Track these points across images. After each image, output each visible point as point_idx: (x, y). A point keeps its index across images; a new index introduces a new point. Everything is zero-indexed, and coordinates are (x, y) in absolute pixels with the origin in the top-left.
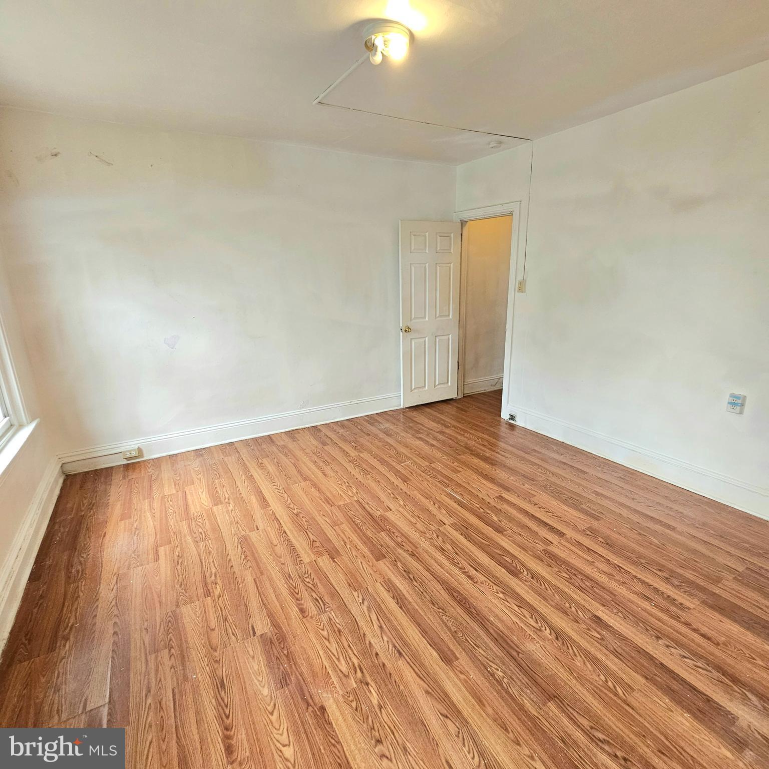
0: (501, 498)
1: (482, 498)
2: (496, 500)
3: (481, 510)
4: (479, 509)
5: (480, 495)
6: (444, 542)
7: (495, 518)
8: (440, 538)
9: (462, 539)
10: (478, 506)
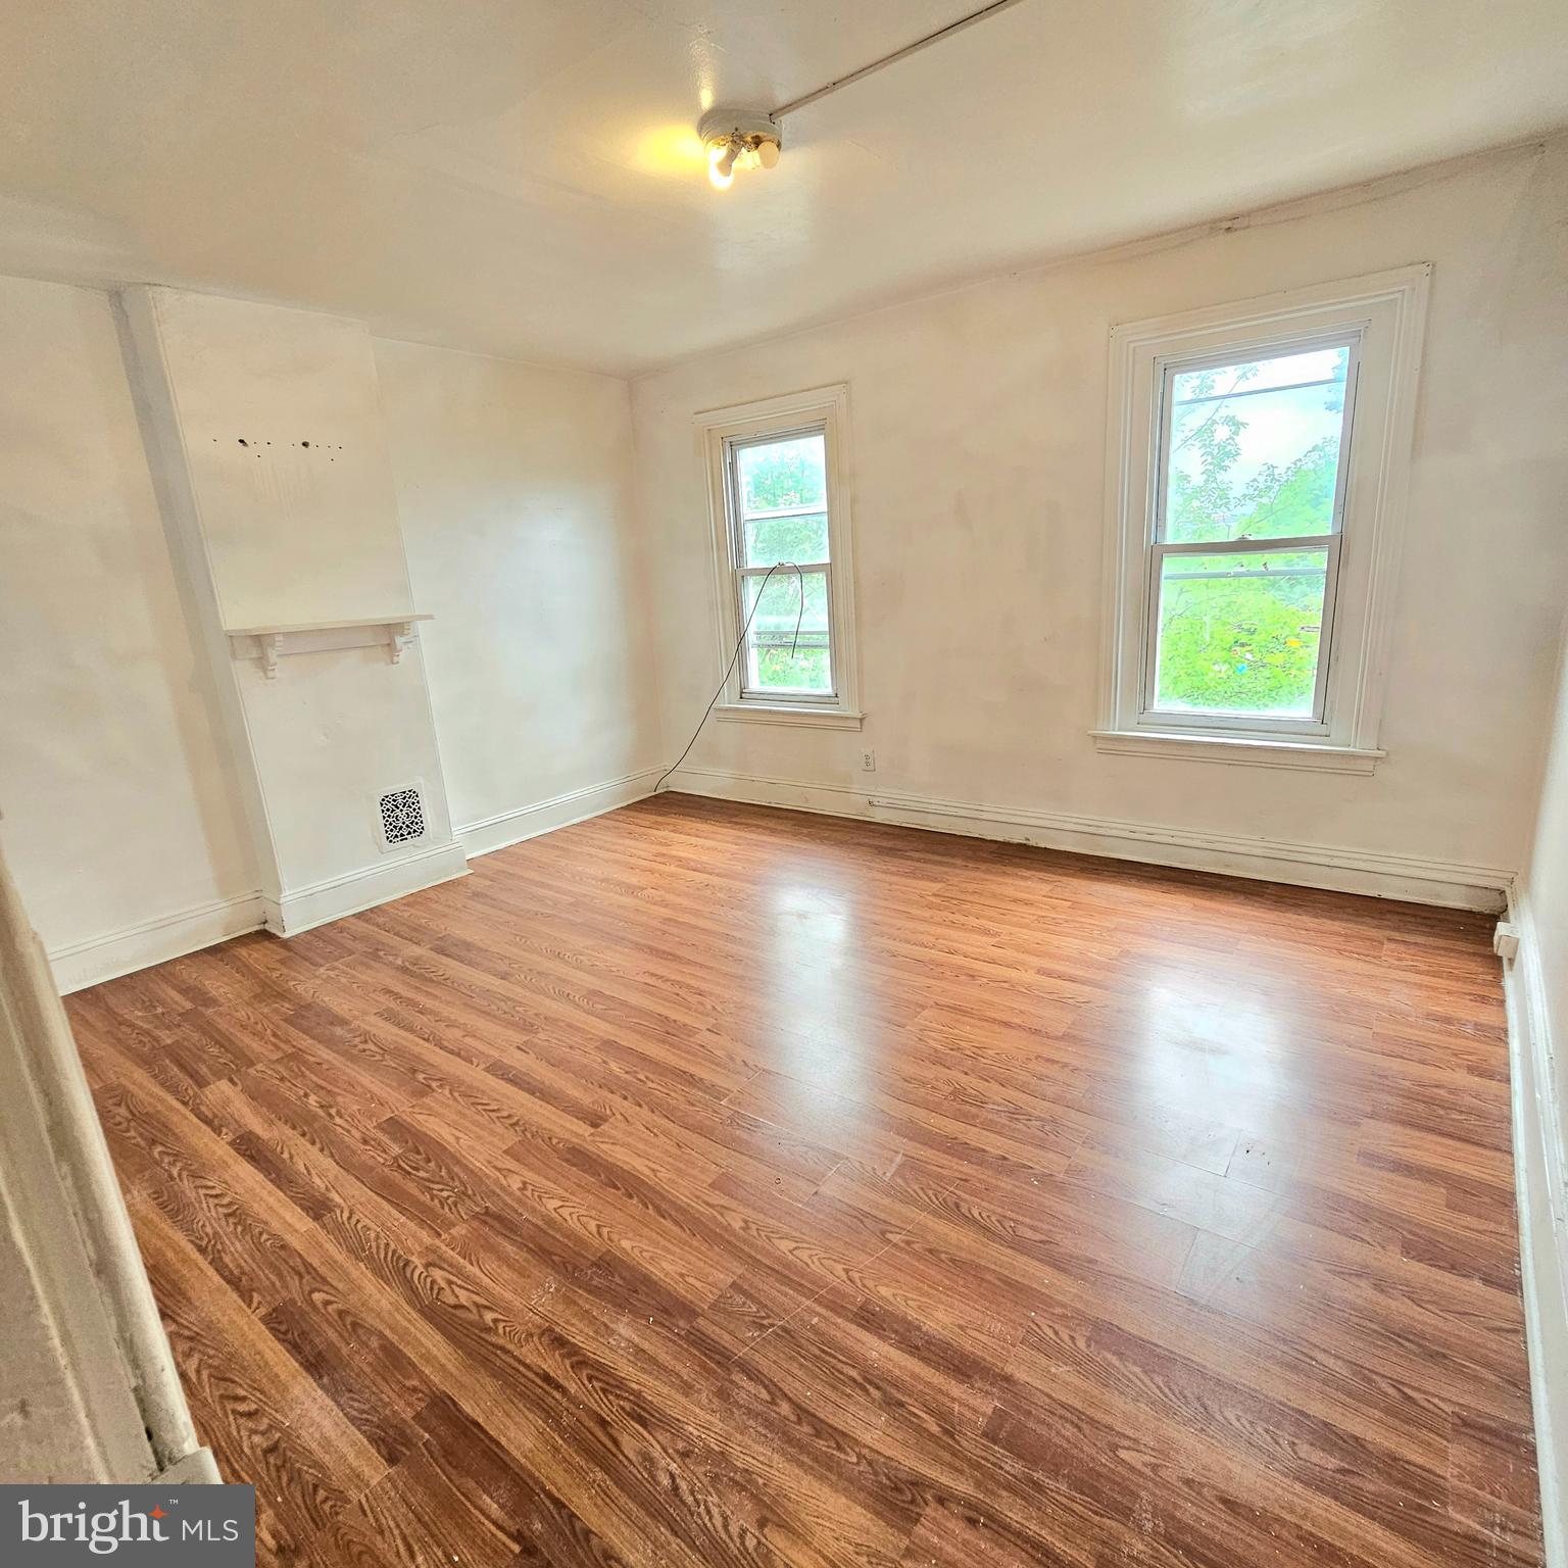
0: (595, 1120)
1: (640, 1106)
2: (608, 1112)
3: (643, 1078)
4: (647, 1078)
5: (645, 1112)
6: (702, 1004)
7: (613, 1066)
8: (709, 1007)
9: (673, 1015)
10: (650, 1084)
